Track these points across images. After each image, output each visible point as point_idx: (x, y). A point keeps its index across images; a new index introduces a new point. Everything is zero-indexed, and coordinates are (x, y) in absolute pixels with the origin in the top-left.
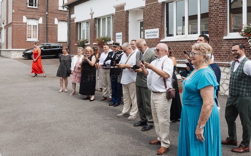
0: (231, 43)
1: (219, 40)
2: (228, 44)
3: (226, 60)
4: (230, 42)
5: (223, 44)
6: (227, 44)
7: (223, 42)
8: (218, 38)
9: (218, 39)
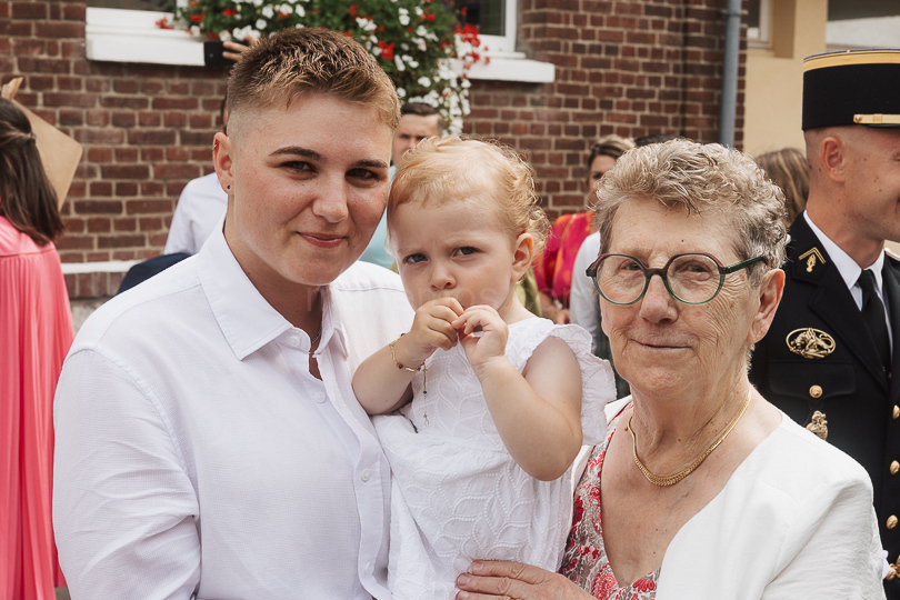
0: (143, 103)
1: (38, 65)
2: (124, 103)
3: (103, 243)
4: (130, 88)
5: (77, 101)
6: (110, 102)
7: (78, 84)
8: (34, 44)
9: (37, 55)
